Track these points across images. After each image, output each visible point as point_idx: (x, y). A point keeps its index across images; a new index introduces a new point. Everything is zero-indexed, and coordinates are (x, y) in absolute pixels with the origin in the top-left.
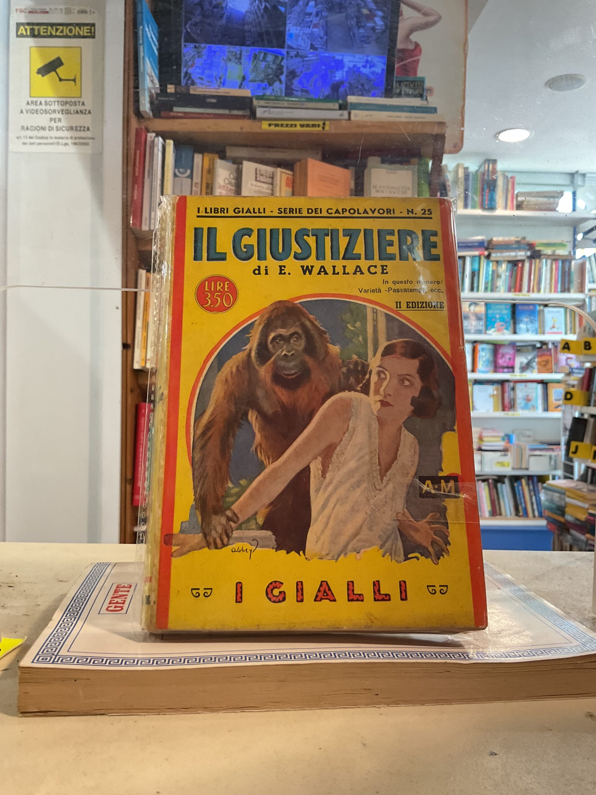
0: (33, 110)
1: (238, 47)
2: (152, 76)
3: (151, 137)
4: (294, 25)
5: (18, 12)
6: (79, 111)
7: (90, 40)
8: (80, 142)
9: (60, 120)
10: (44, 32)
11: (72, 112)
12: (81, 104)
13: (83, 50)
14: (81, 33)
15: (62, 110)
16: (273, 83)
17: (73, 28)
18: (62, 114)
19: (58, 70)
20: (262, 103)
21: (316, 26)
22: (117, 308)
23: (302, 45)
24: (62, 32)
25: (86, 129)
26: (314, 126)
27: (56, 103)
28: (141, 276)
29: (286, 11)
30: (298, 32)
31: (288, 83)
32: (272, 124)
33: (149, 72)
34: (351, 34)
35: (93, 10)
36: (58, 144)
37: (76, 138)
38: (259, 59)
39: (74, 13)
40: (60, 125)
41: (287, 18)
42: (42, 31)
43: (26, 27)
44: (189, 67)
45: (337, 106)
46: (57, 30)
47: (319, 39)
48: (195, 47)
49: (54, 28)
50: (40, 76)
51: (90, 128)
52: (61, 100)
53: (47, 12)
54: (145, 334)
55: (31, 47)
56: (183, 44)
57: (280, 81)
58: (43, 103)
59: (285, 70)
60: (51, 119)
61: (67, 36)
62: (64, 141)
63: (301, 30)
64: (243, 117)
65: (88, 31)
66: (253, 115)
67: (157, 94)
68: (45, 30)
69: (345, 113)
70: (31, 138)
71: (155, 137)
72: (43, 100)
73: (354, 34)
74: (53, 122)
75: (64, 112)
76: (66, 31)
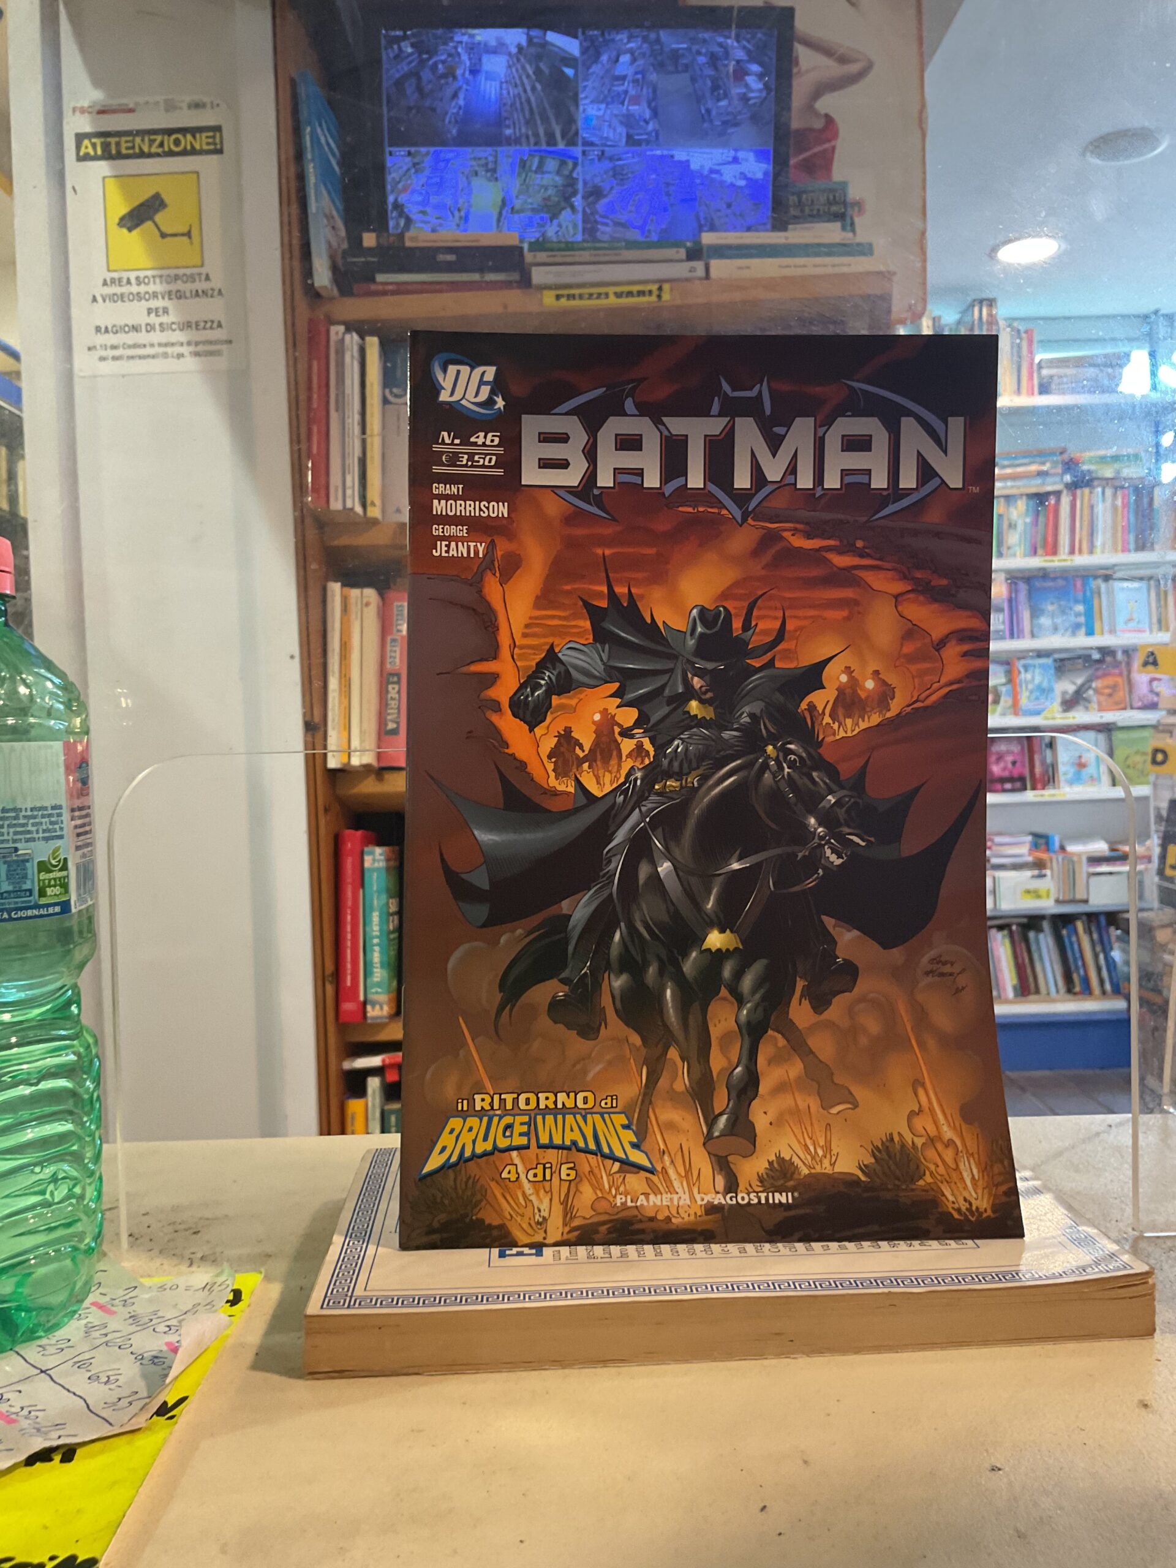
0: (114, 294)
1: (489, 149)
2: (333, 217)
3: (337, 333)
4: (592, 102)
5: (78, 113)
6: (200, 292)
7: (215, 157)
8: (204, 351)
9: (166, 311)
10: (127, 148)
11: (188, 294)
12: (203, 277)
13: (201, 176)
14: (197, 147)
15: (170, 293)
16: (560, 212)
17: (180, 136)
18: (170, 299)
19: (158, 218)
20: (542, 256)
21: (635, 100)
22: (292, 657)
23: (611, 136)
24: (161, 145)
25: (215, 325)
26: (641, 293)
27: (158, 280)
28: (333, 596)
29: (576, 74)
30: (601, 113)
31: (588, 211)
32: (562, 296)
33: (327, 211)
34: (703, 111)
35: (215, 103)
36: (165, 355)
37: (197, 344)
38: (530, 166)
39: (181, 108)
40: (165, 319)
41: (580, 89)
42: (124, 145)
43: (94, 140)
44: (400, 192)
45: (682, 254)
46: (152, 142)
47: (642, 123)
48: (409, 154)
49: (146, 139)
50: (125, 231)
51: (223, 324)
52: (165, 272)
53: (131, 111)
54: (346, 702)
55: (104, 178)
56: (388, 149)
57: (573, 207)
58: (133, 281)
59: (580, 186)
60: (149, 311)
61: (171, 154)
62: (178, 349)
63: (607, 107)
64: (507, 285)
65: (210, 140)
66: (525, 282)
67: (345, 254)
68: (130, 145)
69: (699, 265)
70: (114, 347)
71: (344, 334)
72: (133, 276)
73: (708, 111)
74: (153, 315)
75: (173, 296)
76: (169, 143)
